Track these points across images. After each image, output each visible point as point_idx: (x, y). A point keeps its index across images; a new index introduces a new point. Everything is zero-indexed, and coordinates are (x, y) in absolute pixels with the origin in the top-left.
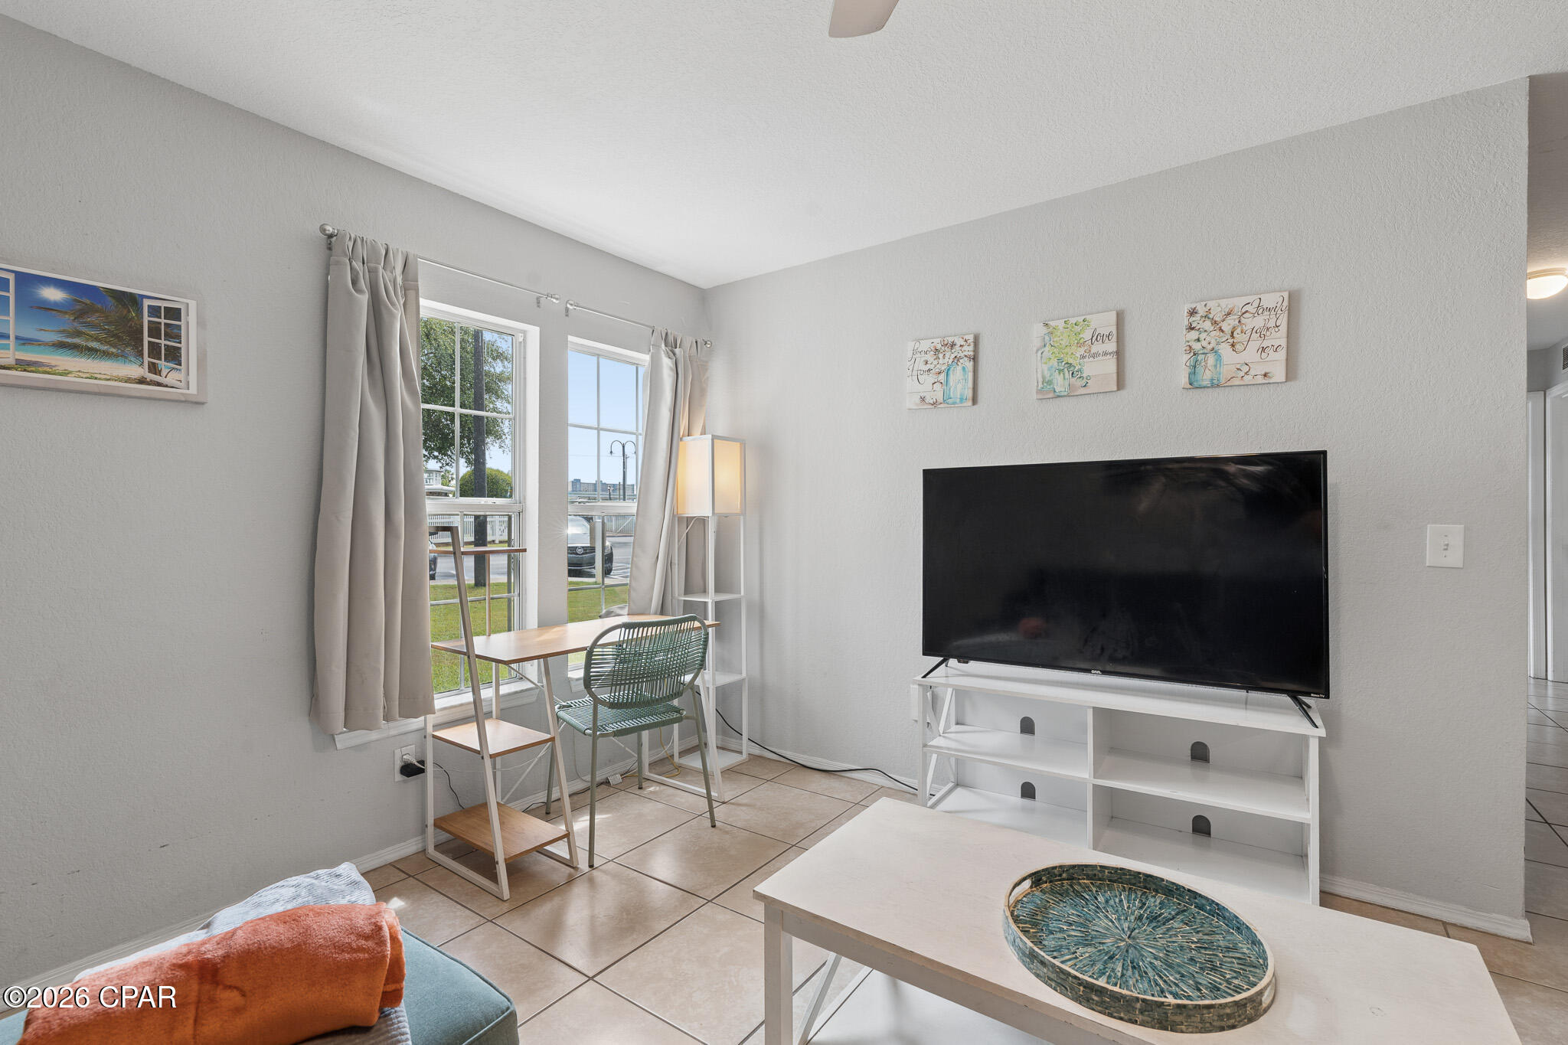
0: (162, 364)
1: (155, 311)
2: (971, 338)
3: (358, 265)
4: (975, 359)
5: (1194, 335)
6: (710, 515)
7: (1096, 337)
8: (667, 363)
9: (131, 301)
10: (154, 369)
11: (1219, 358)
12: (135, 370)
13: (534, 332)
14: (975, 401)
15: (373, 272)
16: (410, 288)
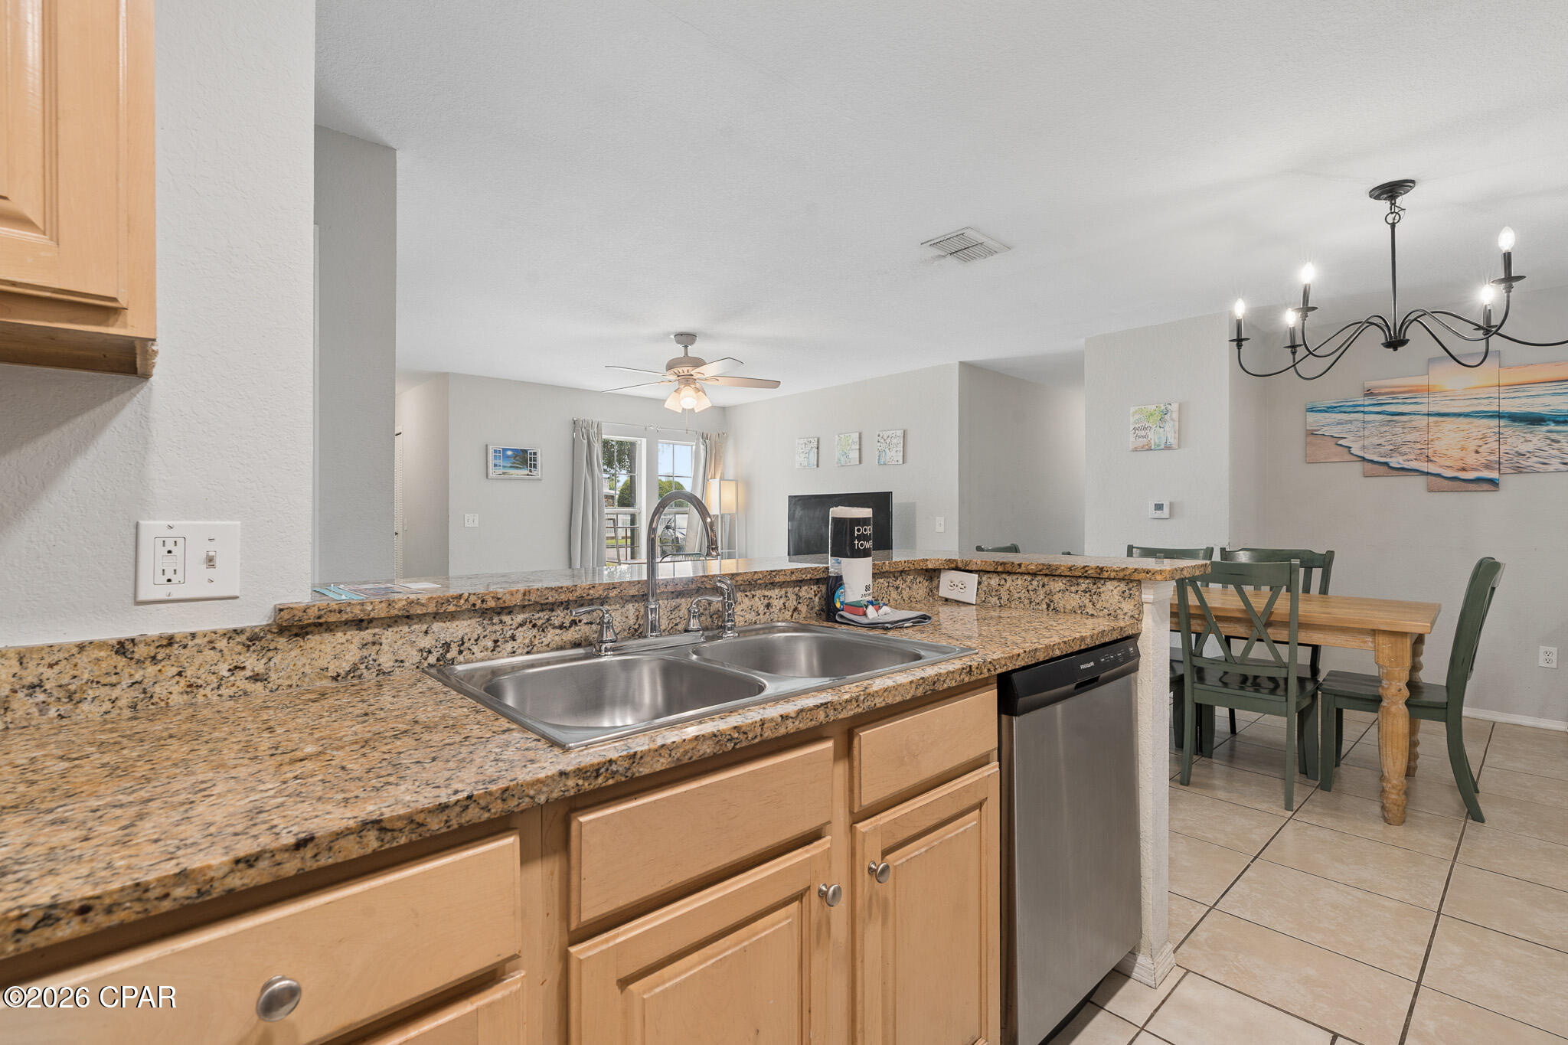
0: (532, 469)
1: (531, 454)
2: (816, 439)
3: (583, 430)
4: (818, 448)
5: (879, 444)
6: (719, 514)
7: (853, 442)
8: (702, 447)
9: (525, 451)
10: (531, 471)
11: (886, 454)
12: (527, 472)
13: (644, 440)
14: (818, 466)
15: (588, 431)
16: (599, 433)
